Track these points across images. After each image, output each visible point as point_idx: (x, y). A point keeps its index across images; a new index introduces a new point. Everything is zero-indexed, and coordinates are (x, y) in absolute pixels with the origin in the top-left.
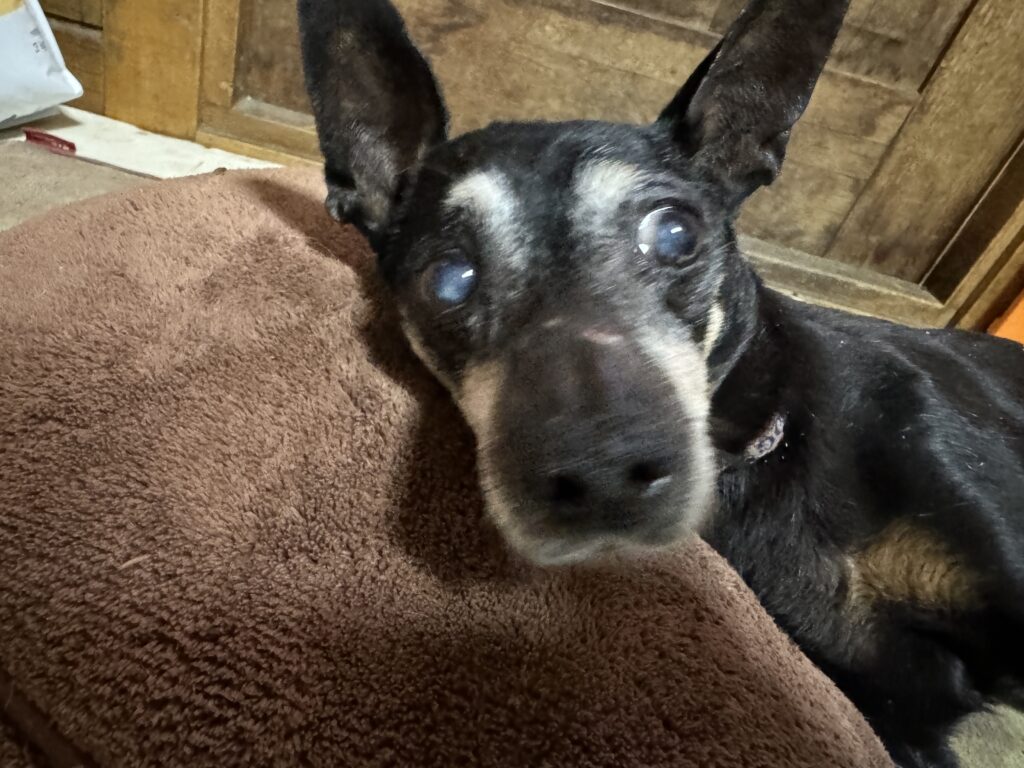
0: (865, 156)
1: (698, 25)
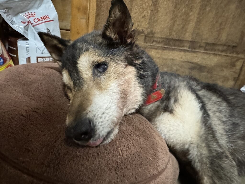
0: (235, 72)
1: (185, 48)
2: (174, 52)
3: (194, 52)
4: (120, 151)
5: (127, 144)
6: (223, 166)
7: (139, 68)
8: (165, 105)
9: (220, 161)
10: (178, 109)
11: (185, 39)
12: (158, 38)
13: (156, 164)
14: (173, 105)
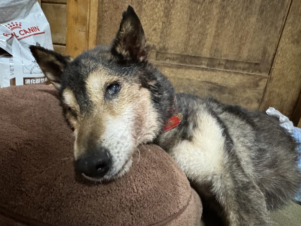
0: (259, 93)
1: (203, 66)
2: (190, 70)
3: (213, 70)
4: (135, 188)
5: (143, 179)
6: (249, 198)
7: (154, 90)
8: (184, 132)
9: (246, 192)
10: (197, 135)
11: (203, 56)
12: (171, 54)
13: (177, 200)
14: (193, 131)
